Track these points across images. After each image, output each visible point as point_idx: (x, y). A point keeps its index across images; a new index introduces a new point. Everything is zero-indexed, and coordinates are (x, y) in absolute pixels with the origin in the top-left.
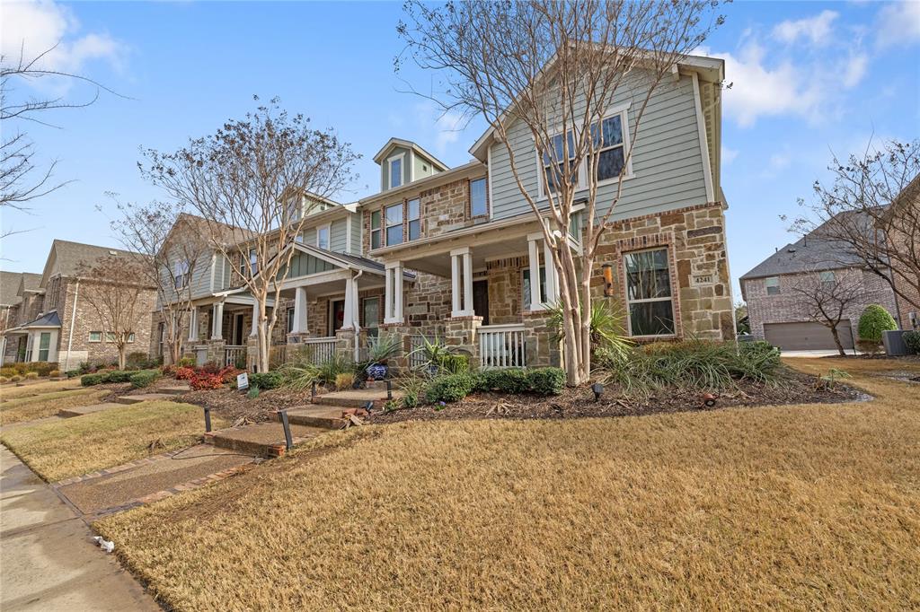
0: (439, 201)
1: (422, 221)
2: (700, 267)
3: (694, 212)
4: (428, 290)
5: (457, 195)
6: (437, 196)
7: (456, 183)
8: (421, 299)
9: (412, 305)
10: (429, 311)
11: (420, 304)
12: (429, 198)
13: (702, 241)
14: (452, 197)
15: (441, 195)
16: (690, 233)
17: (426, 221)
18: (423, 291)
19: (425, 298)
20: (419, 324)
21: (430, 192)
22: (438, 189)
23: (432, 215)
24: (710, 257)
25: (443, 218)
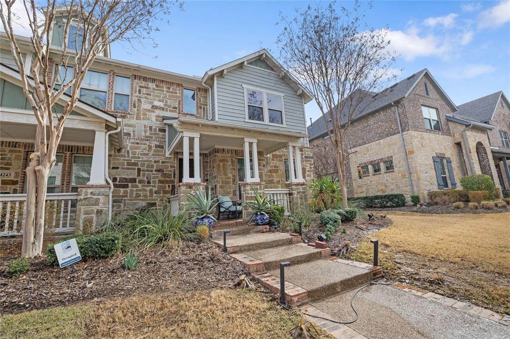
0: (154, 89)
1: (135, 99)
2: (308, 171)
3: (306, 149)
4: (139, 158)
5: (172, 92)
6: (152, 85)
7: (172, 84)
8: (128, 164)
9: (118, 168)
10: (139, 175)
11: (128, 169)
12: (143, 84)
13: (308, 161)
14: (167, 91)
15: (157, 86)
16: (305, 157)
17: (139, 101)
18: (133, 157)
19: (136, 164)
20: (127, 186)
21: (145, 79)
22: (154, 80)
23: (146, 98)
24: (311, 168)
25: (157, 103)
